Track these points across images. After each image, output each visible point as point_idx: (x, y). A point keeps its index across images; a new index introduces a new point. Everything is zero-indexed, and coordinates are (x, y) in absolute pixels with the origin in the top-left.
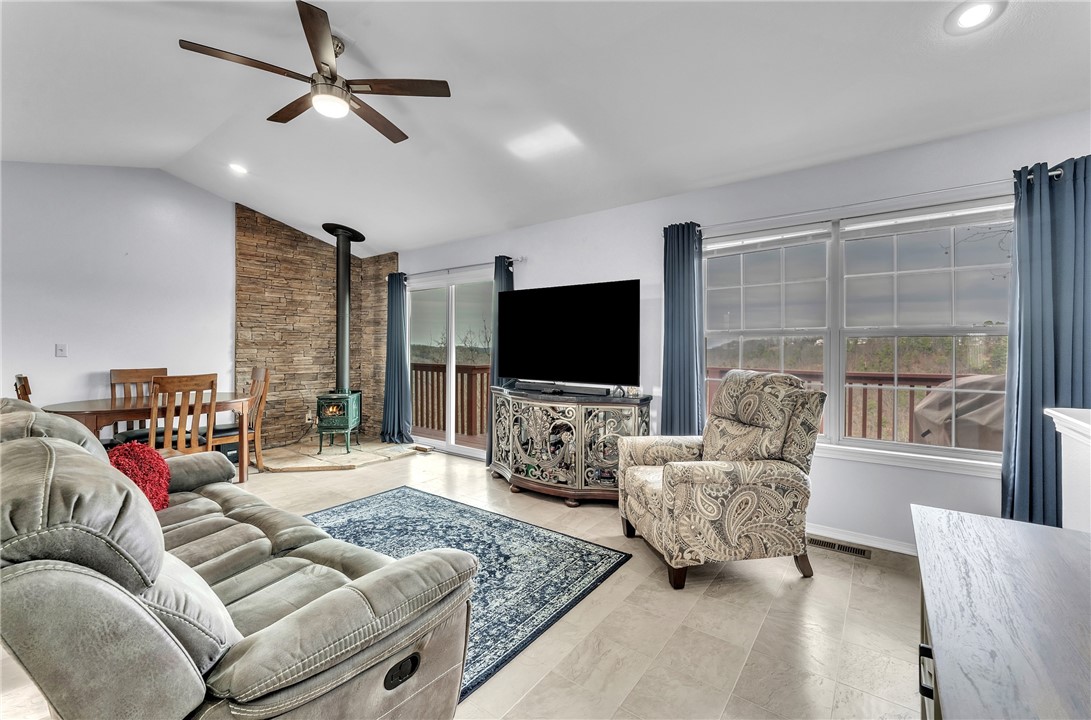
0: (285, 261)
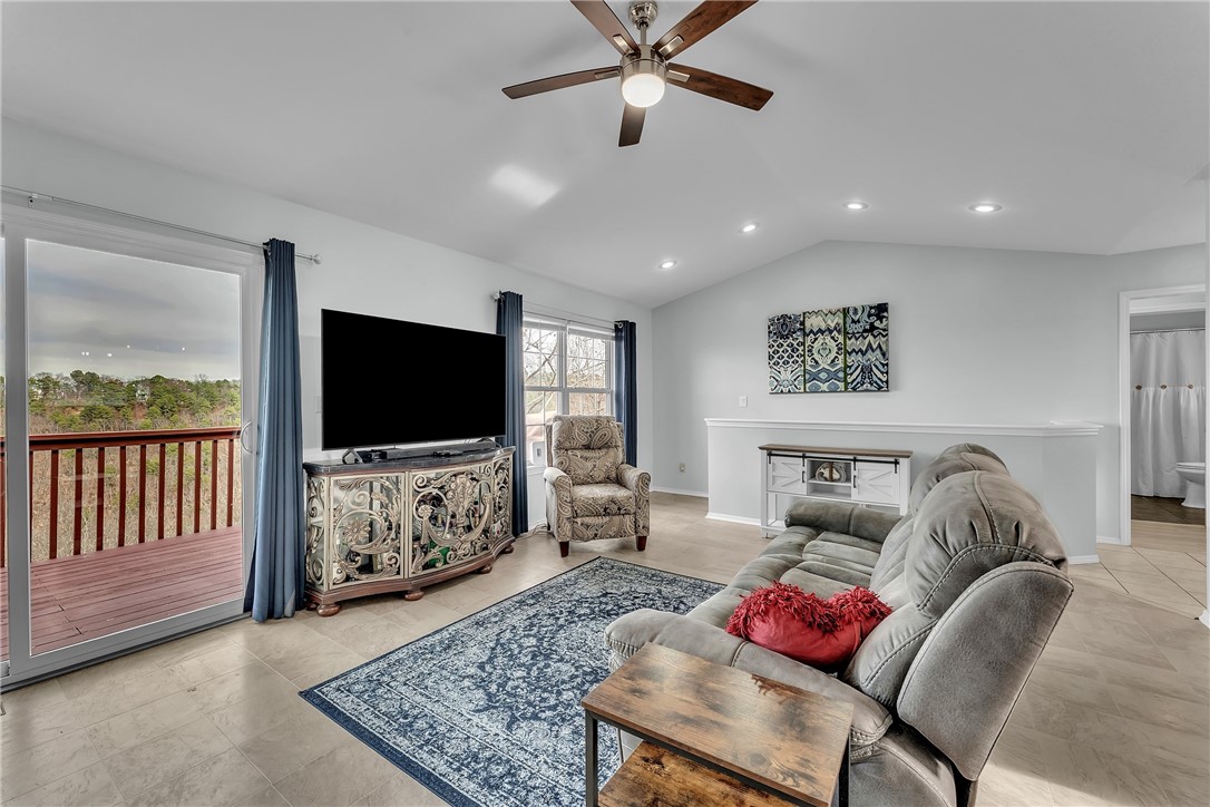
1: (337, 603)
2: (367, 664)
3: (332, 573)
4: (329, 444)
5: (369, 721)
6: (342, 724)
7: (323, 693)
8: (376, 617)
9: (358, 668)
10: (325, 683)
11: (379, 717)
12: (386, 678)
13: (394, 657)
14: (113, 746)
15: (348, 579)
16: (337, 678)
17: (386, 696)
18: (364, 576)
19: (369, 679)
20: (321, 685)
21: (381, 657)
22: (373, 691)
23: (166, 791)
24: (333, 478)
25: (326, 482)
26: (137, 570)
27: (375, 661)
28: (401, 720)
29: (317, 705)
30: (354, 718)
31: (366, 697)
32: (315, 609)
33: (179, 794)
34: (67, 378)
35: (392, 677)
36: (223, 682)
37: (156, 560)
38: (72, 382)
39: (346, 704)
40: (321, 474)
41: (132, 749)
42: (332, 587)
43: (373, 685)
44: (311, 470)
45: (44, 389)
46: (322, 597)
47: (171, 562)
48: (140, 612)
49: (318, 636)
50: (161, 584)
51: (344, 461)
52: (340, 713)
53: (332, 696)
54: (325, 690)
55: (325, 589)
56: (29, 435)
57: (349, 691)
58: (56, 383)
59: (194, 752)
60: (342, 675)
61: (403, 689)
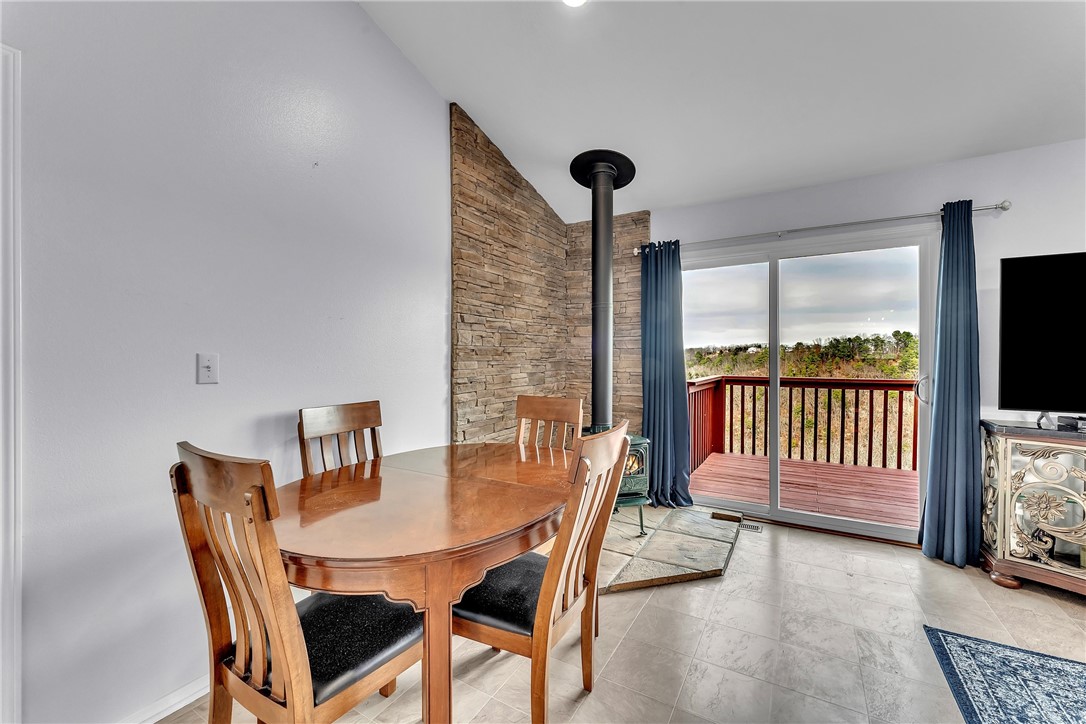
0: (503, 214)
1: (1016, 578)
2: (1013, 648)
3: (1010, 543)
4: (1005, 404)
5: (975, 690)
6: (946, 674)
7: (946, 640)
8: (1066, 616)
9: (1000, 645)
10: (954, 634)
11: (988, 696)
12: (1027, 674)
13: (1053, 664)
14: (792, 578)
15: (1035, 558)
16: (969, 638)
17: (1013, 687)
18: (1055, 563)
19: (1005, 662)
20: (949, 633)
21: (1038, 654)
22: (1002, 674)
23: (802, 619)
24: (1011, 441)
25: (1003, 444)
26: (871, 485)
27: (1027, 652)
28: (1014, 718)
29: (933, 645)
30: (961, 677)
31: (988, 672)
32: (988, 572)
33: (807, 625)
34: (890, 337)
35: (1037, 678)
36: (873, 582)
37: (887, 483)
38: (893, 340)
39: (962, 663)
40: (996, 434)
41: (800, 585)
42: (1007, 557)
43: (1005, 669)
44: (988, 428)
45: (875, 346)
46: (994, 562)
47: (897, 489)
48: (830, 508)
49: (978, 596)
50: (881, 501)
51: (1039, 424)
52: (950, 663)
53: (953, 647)
54: (949, 639)
55: (999, 555)
56: (780, 375)
57: (973, 655)
58: (883, 341)
59: (828, 611)
60: (976, 639)
61: (1041, 697)
